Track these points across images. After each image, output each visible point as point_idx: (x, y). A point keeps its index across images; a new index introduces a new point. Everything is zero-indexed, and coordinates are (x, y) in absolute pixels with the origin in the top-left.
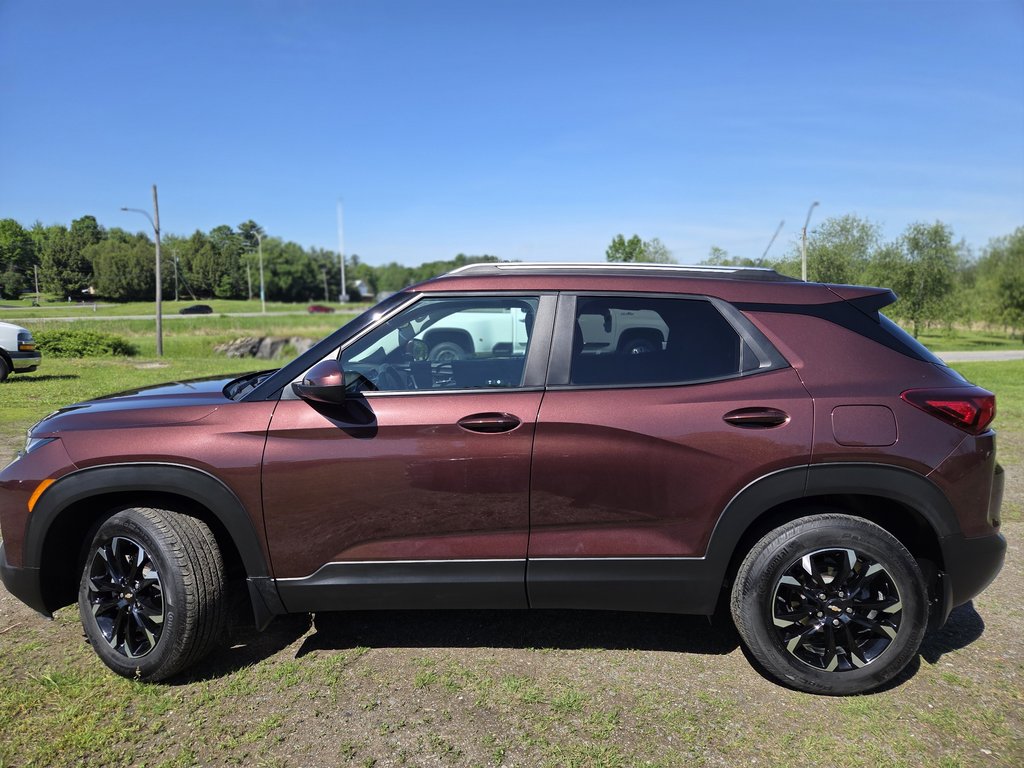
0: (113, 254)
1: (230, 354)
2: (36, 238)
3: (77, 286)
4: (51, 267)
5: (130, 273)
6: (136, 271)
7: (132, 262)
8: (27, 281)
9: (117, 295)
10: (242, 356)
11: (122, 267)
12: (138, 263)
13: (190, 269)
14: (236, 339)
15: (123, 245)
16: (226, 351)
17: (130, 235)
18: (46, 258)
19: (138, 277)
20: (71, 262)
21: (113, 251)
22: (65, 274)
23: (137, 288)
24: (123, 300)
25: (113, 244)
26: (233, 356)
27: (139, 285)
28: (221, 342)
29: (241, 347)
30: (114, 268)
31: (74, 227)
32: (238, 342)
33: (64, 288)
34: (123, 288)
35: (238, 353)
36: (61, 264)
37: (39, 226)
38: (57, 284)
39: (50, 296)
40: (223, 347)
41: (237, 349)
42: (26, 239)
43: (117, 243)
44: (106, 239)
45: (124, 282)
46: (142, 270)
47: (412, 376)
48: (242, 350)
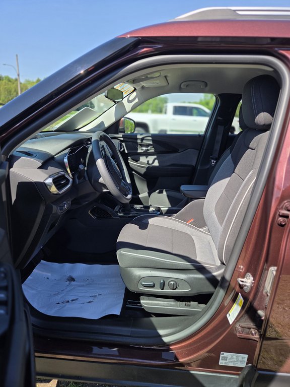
0: (6, 86)
5: (13, 94)
15: (10, 83)
17: (12, 79)
25: (5, 82)
43: (7, 82)
44: (3, 80)
47: (124, 144)
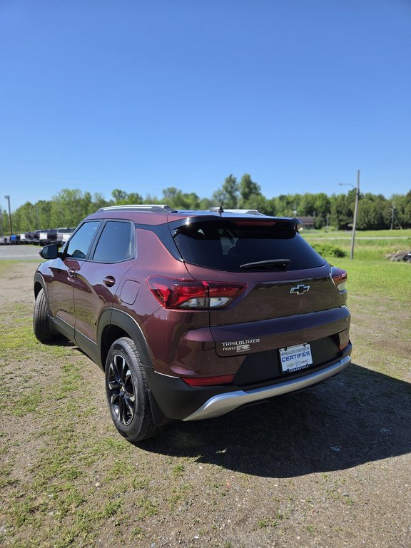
0: (364, 207)
1: (392, 259)
2: (331, 201)
3: (345, 223)
4: (335, 214)
5: (370, 215)
6: (373, 214)
7: (372, 209)
8: (326, 221)
9: (362, 227)
10: (399, 261)
11: (367, 213)
12: (375, 210)
13: (403, 212)
14: (397, 251)
15: (370, 201)
16: (390, 257)
17: (376, 196)
18: (333, 209)
19: (374, 218)
20: (344, 211)
21: (364, 205)
22: (340, 218)
23: (372, 223)
24: (365, 229)
25: (365, 201)
26: (393, 261)
27: (374, 222)
28: (388, 252)
29: (398, 255)
30: (363, 214)
31: (349, 194)
32: (398, 253)
33: (339, 224)
34: (366, 223)
35: (396, 259)
36: (339, 212)
37: (334, 195)
38: (336, 222)
39: (333, 228)
40: (389, 255)
41: (396, 257)
42: (328, 202)
43: (367, 201)
44: (363, 198)
45: (367, 220)
46: (376, 214)
48: (399, 257)
